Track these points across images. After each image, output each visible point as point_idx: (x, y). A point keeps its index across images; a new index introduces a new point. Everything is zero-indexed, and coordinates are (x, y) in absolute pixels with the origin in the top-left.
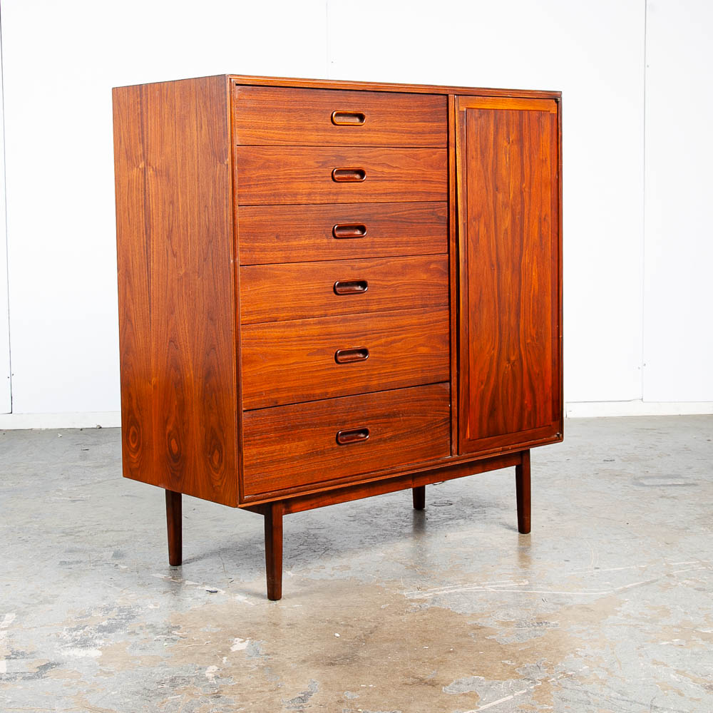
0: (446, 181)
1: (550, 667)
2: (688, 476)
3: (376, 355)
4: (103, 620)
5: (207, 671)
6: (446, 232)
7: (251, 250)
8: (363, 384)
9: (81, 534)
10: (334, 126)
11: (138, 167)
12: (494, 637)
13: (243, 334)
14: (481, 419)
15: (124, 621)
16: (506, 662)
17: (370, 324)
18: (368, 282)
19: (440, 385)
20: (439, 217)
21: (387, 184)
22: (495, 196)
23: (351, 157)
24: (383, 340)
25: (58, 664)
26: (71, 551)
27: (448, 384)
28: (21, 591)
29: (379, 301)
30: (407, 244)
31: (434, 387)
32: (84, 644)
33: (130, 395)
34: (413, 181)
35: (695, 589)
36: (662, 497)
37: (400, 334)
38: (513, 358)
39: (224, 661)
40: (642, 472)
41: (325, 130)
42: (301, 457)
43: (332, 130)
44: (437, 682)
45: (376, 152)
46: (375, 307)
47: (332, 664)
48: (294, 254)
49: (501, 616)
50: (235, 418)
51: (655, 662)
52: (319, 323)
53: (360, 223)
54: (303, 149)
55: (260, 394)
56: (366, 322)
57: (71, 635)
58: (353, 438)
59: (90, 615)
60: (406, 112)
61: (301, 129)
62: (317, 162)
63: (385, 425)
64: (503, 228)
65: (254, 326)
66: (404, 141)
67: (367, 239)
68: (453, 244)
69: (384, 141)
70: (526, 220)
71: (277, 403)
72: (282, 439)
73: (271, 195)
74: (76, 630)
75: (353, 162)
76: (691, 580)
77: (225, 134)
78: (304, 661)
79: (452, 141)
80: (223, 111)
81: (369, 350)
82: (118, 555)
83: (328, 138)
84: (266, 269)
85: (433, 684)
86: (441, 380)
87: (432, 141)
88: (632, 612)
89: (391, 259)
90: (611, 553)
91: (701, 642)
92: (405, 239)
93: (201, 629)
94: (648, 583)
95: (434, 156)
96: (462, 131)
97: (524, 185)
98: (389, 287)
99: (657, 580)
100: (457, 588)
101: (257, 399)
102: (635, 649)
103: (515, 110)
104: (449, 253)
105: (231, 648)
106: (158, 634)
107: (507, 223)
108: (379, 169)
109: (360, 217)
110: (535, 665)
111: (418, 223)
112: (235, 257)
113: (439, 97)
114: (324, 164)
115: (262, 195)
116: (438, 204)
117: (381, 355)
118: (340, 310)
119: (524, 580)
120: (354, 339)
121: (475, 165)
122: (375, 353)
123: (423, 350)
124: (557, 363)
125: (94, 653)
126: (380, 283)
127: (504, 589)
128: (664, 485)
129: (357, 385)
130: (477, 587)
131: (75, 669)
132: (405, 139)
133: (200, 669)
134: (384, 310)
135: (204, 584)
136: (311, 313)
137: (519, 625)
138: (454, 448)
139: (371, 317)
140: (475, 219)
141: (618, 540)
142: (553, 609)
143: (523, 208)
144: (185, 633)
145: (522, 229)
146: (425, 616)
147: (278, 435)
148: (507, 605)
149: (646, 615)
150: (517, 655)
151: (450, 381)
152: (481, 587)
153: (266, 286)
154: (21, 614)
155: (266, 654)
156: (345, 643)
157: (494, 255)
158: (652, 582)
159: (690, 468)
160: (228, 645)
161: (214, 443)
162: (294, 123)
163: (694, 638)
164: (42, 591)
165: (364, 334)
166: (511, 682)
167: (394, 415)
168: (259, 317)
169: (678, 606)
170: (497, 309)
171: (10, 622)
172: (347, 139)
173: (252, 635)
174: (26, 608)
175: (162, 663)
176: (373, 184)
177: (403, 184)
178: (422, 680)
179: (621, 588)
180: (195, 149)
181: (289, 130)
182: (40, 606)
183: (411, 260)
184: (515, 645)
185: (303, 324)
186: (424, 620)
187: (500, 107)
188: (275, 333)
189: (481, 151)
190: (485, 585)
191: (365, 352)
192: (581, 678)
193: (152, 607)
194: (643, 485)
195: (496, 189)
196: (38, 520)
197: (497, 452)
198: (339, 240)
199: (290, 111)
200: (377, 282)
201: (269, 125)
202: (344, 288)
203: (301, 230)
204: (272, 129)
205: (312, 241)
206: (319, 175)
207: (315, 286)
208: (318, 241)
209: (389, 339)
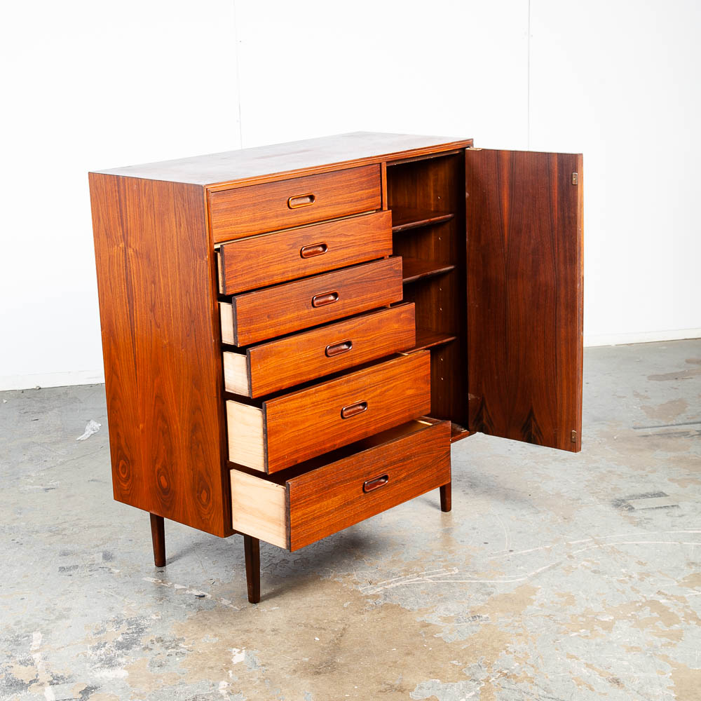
1: (489, 666)
3: (373, 405)
4: (118, 635)
5: (220, 688)
8: (363, 431)
10: (290, 210)
16: (454, 662)
17: (368, 380)
18: (352, 340)
20: (396, 271)
23: (315, 235)
24: (379, 391)
25: (96, 688)
29: (361, 355)
32: (109, 663)
34: (365, 244)
37: (392, 383)
39: (231, 675)
43: (288, 214)
44: (404, 687)
51: (569, 656)
53: (333, 290)
56: (364, 379)
57: (96, 654)
58: (376, 485)
62: (289, 245)
63: (400, 468)
67: (339, 303)
74: (98, 648)
79: (385, 202)
81: (368, 402)
85: (401, 690)
95: (381, 219)
101: (281, 462)
102: (551, 642)
108: (337, 240)
110: (477, 664)
113: (373, 166)
114: (294, 246)
117: (377, 404)
120: (356, 396)
122: (373, 403)
125: (121, 673)
129: (358, 433)
131: (112, 692)
132: (347, 208)
133: (214, 685)
135: (191, 587)
150: (462, 654)
154: (46, 633)
161: (201, 484)
162: (258, 215)
171: (40, 642)
172: (301, 219)
174: (48, 624)
177: (357, 248)
181: (254, 221)
182: (60, 622)
191: (364, 404)
192: (515, 676)
193: (154, 617)
198: (317, 309)
199: (254, 205)
200: (359, 339)
201: (239, 221)
202: (333, 350)
203: (287, 306)
204: (241, 223)
205: (296, 314)
206: (290, 256)
207: (311, 353)
208: (301, 313)
209: (383, 389)
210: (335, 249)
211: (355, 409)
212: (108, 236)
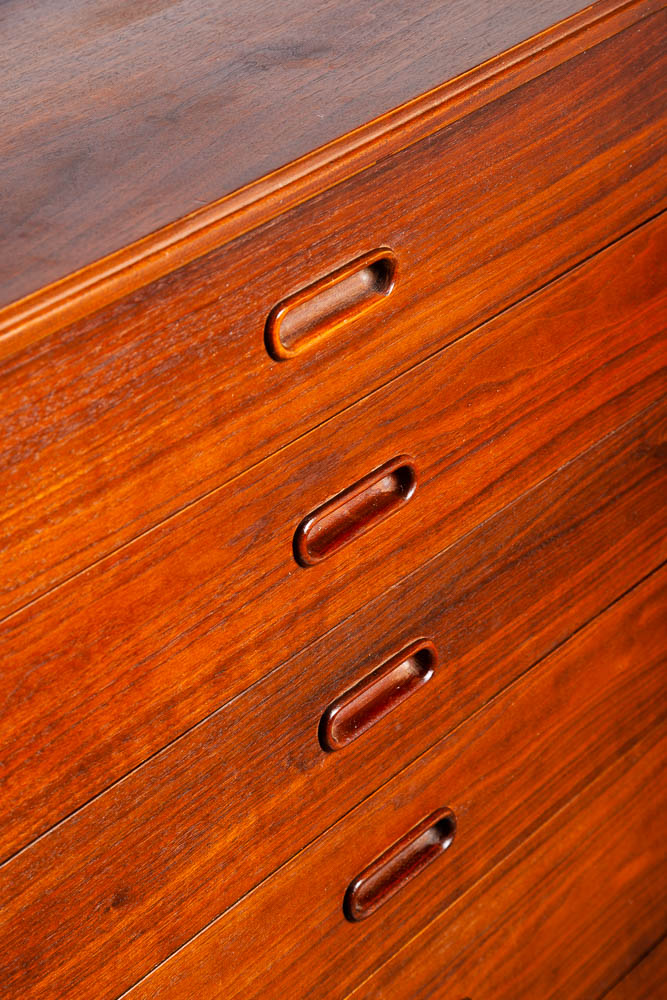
17: (468, 925)
21: (491, 452)
29: (491, 838)
30: (566, 601)
41: (248, 404)
46: (481, 864)
61: (150, 458)
62: (234, 541)
67: (441, 676)
83: (263, 428)
92: (557, 594)
98: (521, 770)
108: (457, 421)
109: (409, 625)
111: (601, 509)
114: (263, 531)
118: (372, 958)
123: (632, 870)
126: (491, 779)
134: (509, 849)
139: (471, 901)
165: (457, 964)
172: (333, 385)
176: (441, 487)
198: (337, 752)
206: (246, 583)
209: (532, 920)
210: (448, 464)
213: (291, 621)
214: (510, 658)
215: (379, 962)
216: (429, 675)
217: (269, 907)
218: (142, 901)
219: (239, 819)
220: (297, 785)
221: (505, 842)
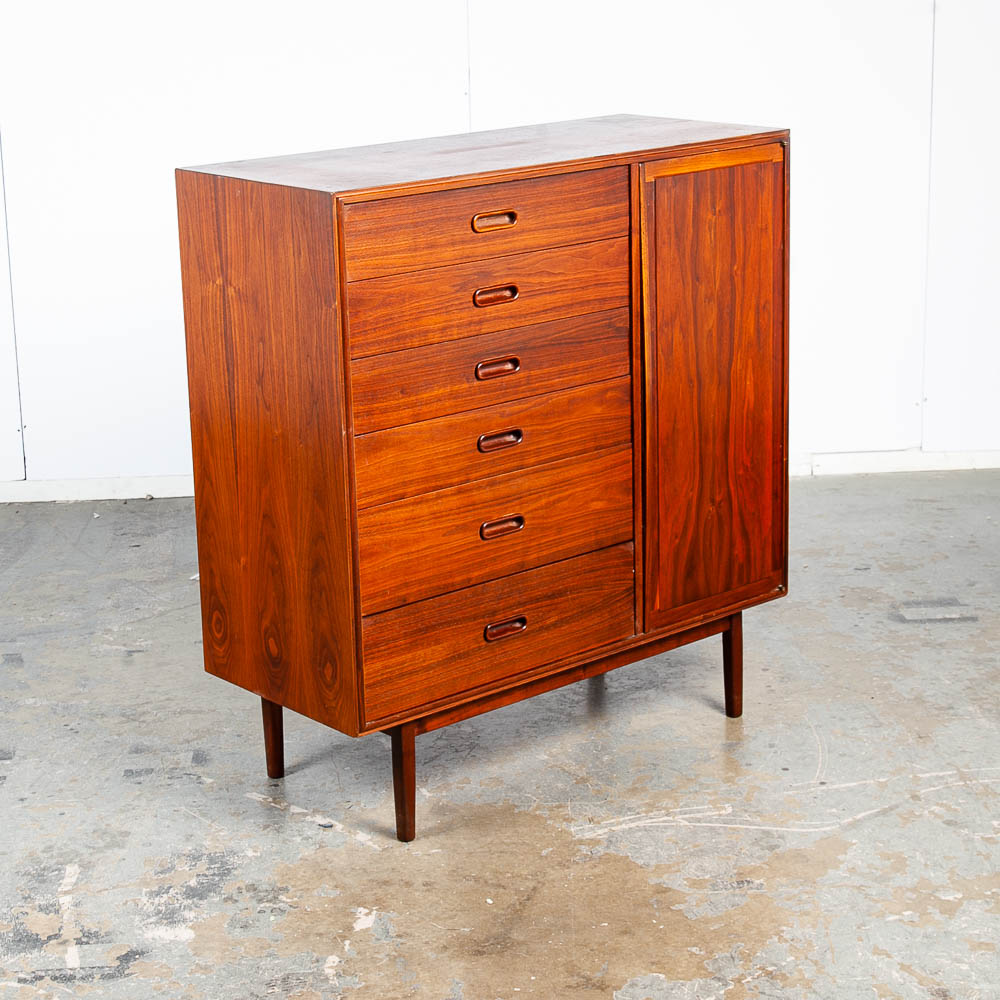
0: (627, 280)
1: (747, 958)
2: (967, 602)
3: (533, 522)
4: (191, 876)
5: (327, 965)
6: (627, 347)
7: (370, 413)
8: (518, 560)
9: (148, 718)
10: (475, 234)
11: (214, 282)
12: (682, 907)
13: (360, 522)
14: (675, 582)
15: (217, 879)
16: (694, 950)
17: (525, 483)
18: (523, 429)
19: (622, 547)
20: (618, 329)
21: (548, 298)
22: (695, 290)
23: (498, 272)
24: (544, 501)
25: (142, 953)
26: (137, 750)
27: (632, 543)
28: (80, 825)
29: (537, 452)
30: (575, 370)
31: (613, 552)
32: (170, 917)
33: (211, 572)
34: (583, 288)
35: (944, 822)
36: (926, 644)
37: (567, 490)
38: (718, 498)
39: (347, 948)
40: (905, 592)
41: (463, 242)
42: (439, 664)
43: (472, 240)
44: (607, 983)
45: (531, 258)
46: (533, 460)
47: (480, 953)
48: (425, 409)
49: (692, 869)
50: (352, 628)
51: (877, 951)
52: (460, 492)
53: (511, 354)
54: (436, 272)
55: (384, 594)
56: (520, 481)
57: (153, 903)
58: (506, 631)
59: (173, 868)
60: (573, 197)
61: (431, 246)
62: (454, 286)
63: (548, 608)
64: (706, 328)
65: (373, 509)
66: (569, 238)
67: (522, 374)
68: (637, 362)
69: (544, 242)
70: (738, 312)
71: (405, 601)
72: (413, 646)
73: (392, 339)
74: (158, 894)
75: (501, 277)
76: (942, 805)
77: (332, 271)
78: (445, 948)
79: (635, 225)
80: (328, 241)
81: (525, 517)
82: (199, 758)
83: (467, 252)
84: (389, 434)
85: (602, 987)
86: (622, 539)
87: (608, 230)
88: (860, 863)
89: (554, 394)
90: (845, 755)
91: (938, 917)
92: (571, 366)
93: (315, 893)
94: (884, 812)
95: (610, 250)
96: (649, 208)
97: (735, 268)
98: (551, 431)
99: (897, 806)
100: (639, 819)
101: (379, 600)
102: (854, 928)
103: (724, 168)
104: (631, 373)
105: (354, 925)
106: (260, 901)
107: (711, 322)
108: (536, 280)
109: (512, 348)
110: (728, 955)
111: (591, 341)
112: (348, 428)
113: (617, 169)
114: (463, 287)
115: (382, 341)
116: (616, 311)
117: (541, 521)
118: (486, 472)
119: (726, 805)
120: (506, 506)
121: (667, 253)
122: (534, 518)
123: (598, 505)
124: (779, 494)
125: (184, 934)
126: (539, 427)
127: (699, 820)
128: (930, 620)
129: (509, 563)
130: (666, 818)
131: (164, 961)
132: (572, 234)
133: (318, 961)
134: (546, 461)
135: (315, 812)
136: (449, 481)
137: (714, 886)
138: (639, 625)
139: (527, 474)
140: (667, 325)
141: (856, 729)
142: (759, 858)
143: (733, 299)
144: (295, 899)
145: (732, 326)
146: (596, 871)
147: (409, 641)
148: (702, 851)
149: (876, 869)
150: (708, 938)
151: (633, 540)
152: (671, 818)
153: (389, 457)
154: (86, 867)
155: (399, 936)
156: (495, 917)
157: (693, 368)
158: (891, 809)
159: (972, 584)
160: (350, 920)
161: (325, 653)
162: (422, 240)
163: (930, 909)
164: (107, 825)
165: (519, 497)
166: (698, 982)
167: (561, 593)
168: (380, 497)
169: (918, 853)
170: (697, 437)
171: (74, 880)
172: (493, 249)
173: (380, 904)
174: (91, 854)
175: (270, 950)
176: (527, 301)
177: (569, 294)
178: (589, 979)
179: (850, 819)
180: (292, 279)
181: (415, 250)
182: (109, 852)
183: (579, 392)
184: (707, 921)
185: (439, 497)
186: (595, 877)
187: (702, 167)
188: (402, 514)
189: (676, 232)
190: (675, 814)
191: (520, 520)
192: (784, 977)
193: (250, 853)
194: (902, 620)
195: (697, 278)
196: (86, 690)
197: (697, 621)
198: (484, 382)
199: (416, 225)
200: (535, 428)
201: (389, 249)
202: (491, 442)
203: (434, 377)
204: (393, 253)
205: (448, 389)
206: (457, 302)
207: (453, 446)
208: (456, 388)
209: (552, 498)
210: (531, 294)
211: (505, 526)
212: (201, 267)
213: (470, 324)
214: (550, 382)
215: (489, 475)
216: (518, 369)
217: (450, 426)
218: (410, 396)
219: (444, 386)
220: (466, 386)
221: (542, 458)
